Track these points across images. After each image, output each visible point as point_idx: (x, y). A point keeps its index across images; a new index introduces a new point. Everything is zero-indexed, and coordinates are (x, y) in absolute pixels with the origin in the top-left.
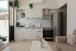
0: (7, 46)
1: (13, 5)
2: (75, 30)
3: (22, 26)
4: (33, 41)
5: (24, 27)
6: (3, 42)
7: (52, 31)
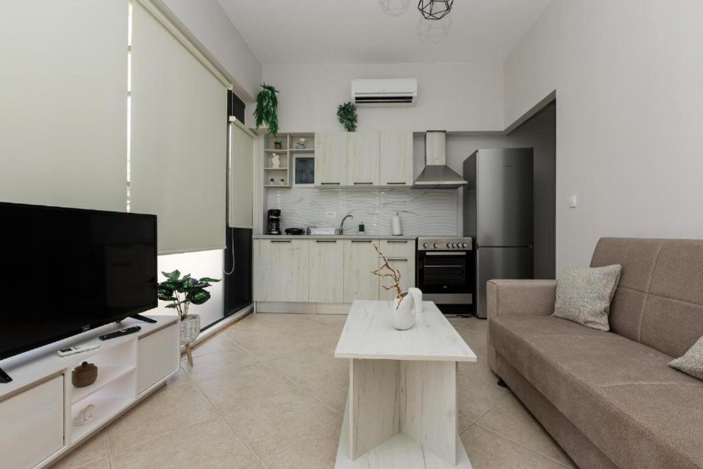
0: (214, 334)
1: (250, 110)
2: (601, 240)
3: (299, 232)
4: (356, 302)
5: (309, 233)
6: (193, 309)
7: (471, 255)
